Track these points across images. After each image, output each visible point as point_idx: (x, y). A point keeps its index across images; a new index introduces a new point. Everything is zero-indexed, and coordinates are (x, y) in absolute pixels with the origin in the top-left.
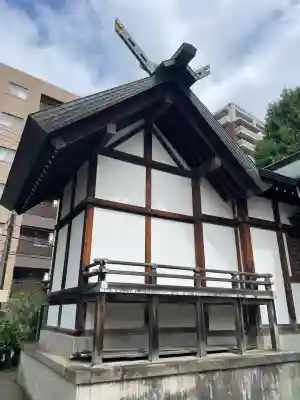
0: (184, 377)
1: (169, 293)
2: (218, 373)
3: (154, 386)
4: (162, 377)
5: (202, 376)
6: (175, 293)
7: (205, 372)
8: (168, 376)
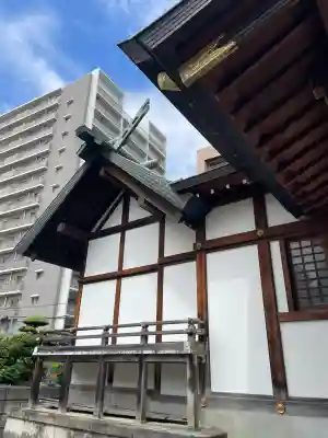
0: (57, 429)
1: (85, 353)
2: (86, 434)
3: (41, 430)
4: (45, 424)
5: (72, 433)
6: (91, 353)
7: (75, 430)
8: (50, 425)
